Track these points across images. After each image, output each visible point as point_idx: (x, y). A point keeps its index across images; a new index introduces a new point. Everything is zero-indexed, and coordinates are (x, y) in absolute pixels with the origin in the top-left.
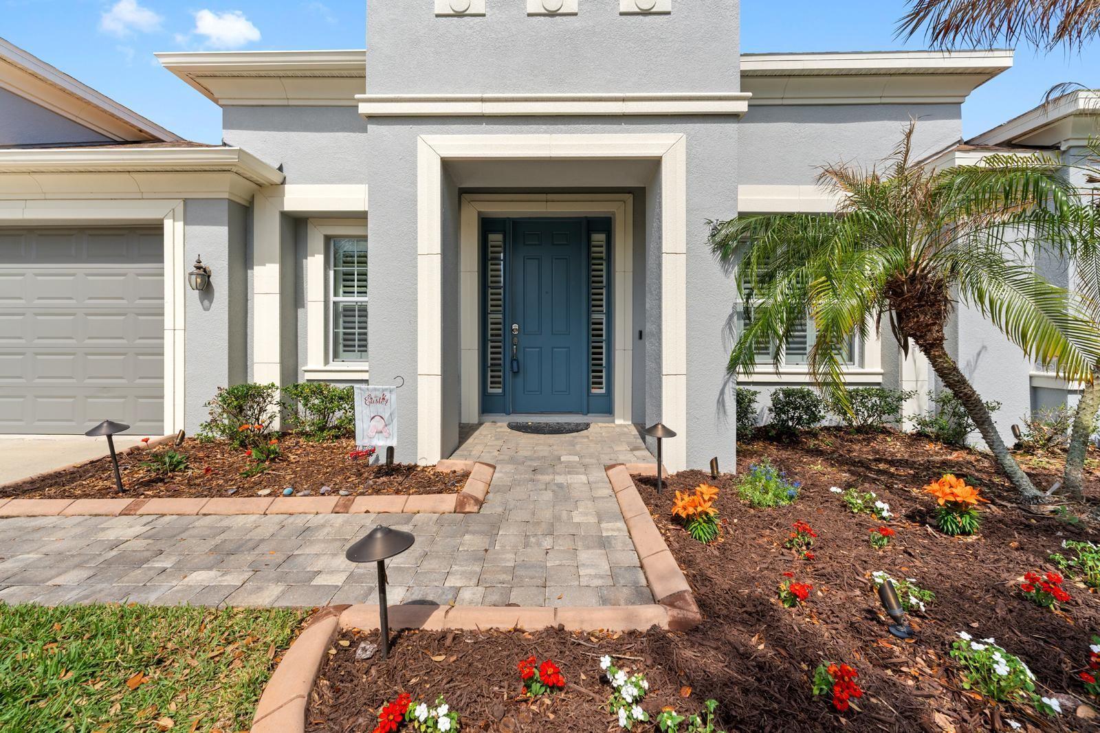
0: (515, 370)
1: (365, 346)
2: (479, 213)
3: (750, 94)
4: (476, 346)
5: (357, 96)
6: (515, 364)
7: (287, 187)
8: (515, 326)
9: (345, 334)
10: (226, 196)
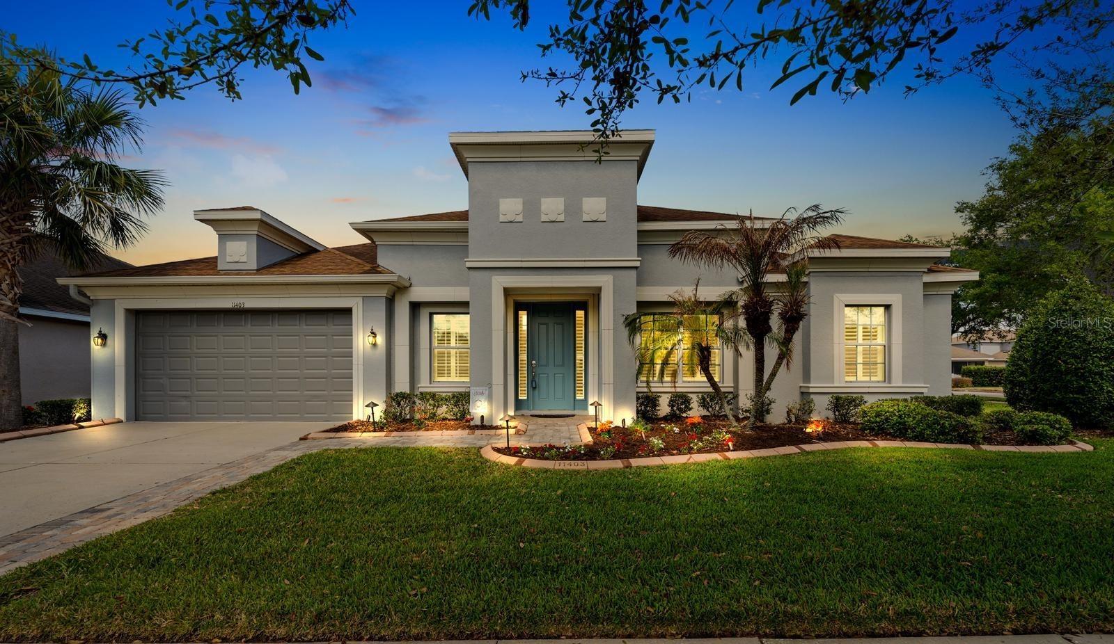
0: (534, 386)
1: (450, 374)
2: (514, 300)
3: (640, 259)
4: (513, 373)
5: (466, 260)
6: (534, 383)
7: (413, 289)
8: (534, 362)
9: (438, 367)
10: (385, 295)
